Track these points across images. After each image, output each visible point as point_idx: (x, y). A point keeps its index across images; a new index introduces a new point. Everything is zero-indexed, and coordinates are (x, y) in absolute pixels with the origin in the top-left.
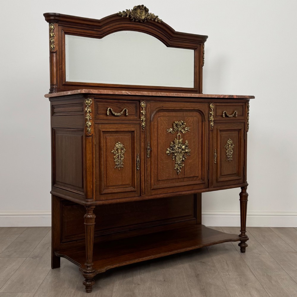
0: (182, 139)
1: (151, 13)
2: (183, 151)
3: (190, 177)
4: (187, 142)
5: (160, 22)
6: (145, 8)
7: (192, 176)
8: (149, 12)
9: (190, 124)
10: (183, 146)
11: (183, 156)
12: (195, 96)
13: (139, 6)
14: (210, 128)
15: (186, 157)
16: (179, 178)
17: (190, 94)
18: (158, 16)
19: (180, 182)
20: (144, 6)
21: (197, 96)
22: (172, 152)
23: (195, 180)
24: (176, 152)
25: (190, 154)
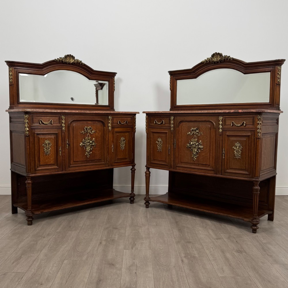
0: (197, 139)
1: (225, 55)
2: (196, 147)
3: (203, 164)
4: (200, 141)
5: (231, 59)
6: (219, 53)
7: (204, 163)
8: (223, 55)
9: (203, 130)
10: (196, 143)
11: (197, 150)
12: (204, 112)
13: (214, 54)
14: (219, 133)
15: (200, 151)
16: (195, 164)
17: (200, 111)
18: (229, 56)
19: (196, 166)
20: (217, 53)
21: (206, 112)
22: (189, 146)
23: (207, 167)
24: (192, 147)
25: (203, 149)
